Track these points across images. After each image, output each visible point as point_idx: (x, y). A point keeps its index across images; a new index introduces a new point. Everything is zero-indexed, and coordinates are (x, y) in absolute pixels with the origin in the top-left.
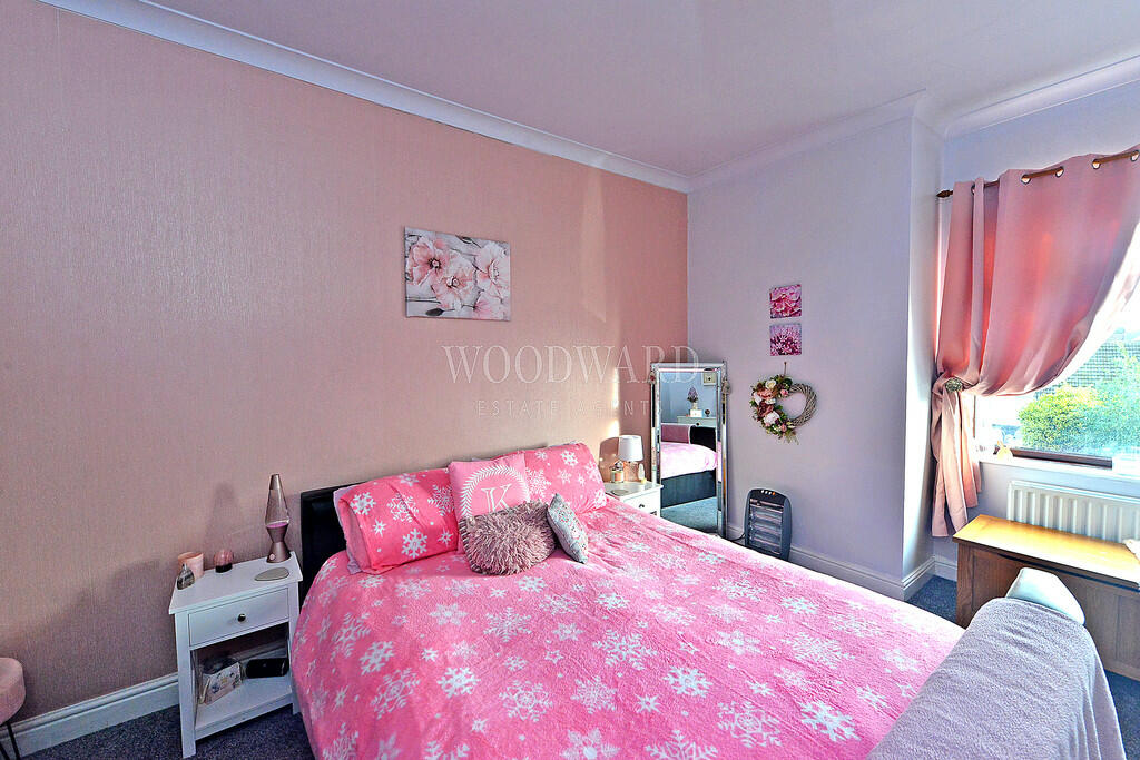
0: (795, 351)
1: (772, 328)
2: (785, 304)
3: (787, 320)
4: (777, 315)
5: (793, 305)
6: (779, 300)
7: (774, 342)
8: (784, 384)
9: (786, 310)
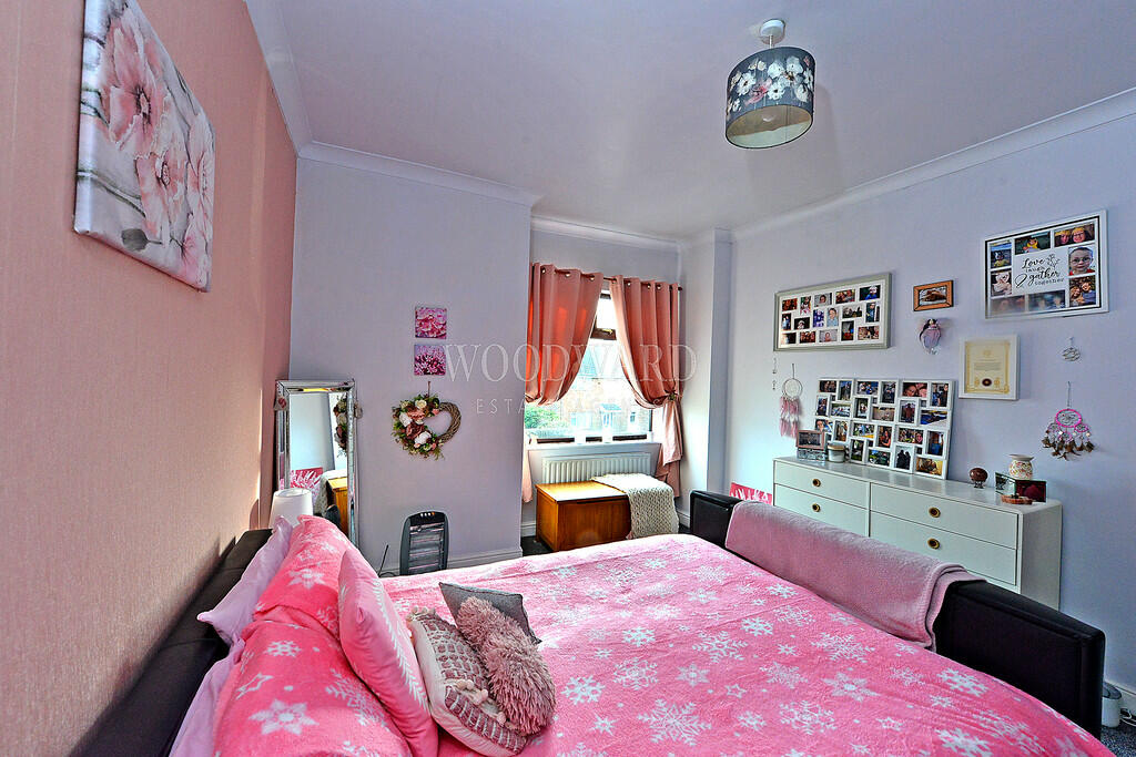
0: (441, 371)
1: (417, 347)
2: (430, 325)
3: (432, 341)
4: (423, 335)
5: (440, 327)
6: (426, 320)
7: (419, 361)
8: (433, 404)
9: (432, 331)
